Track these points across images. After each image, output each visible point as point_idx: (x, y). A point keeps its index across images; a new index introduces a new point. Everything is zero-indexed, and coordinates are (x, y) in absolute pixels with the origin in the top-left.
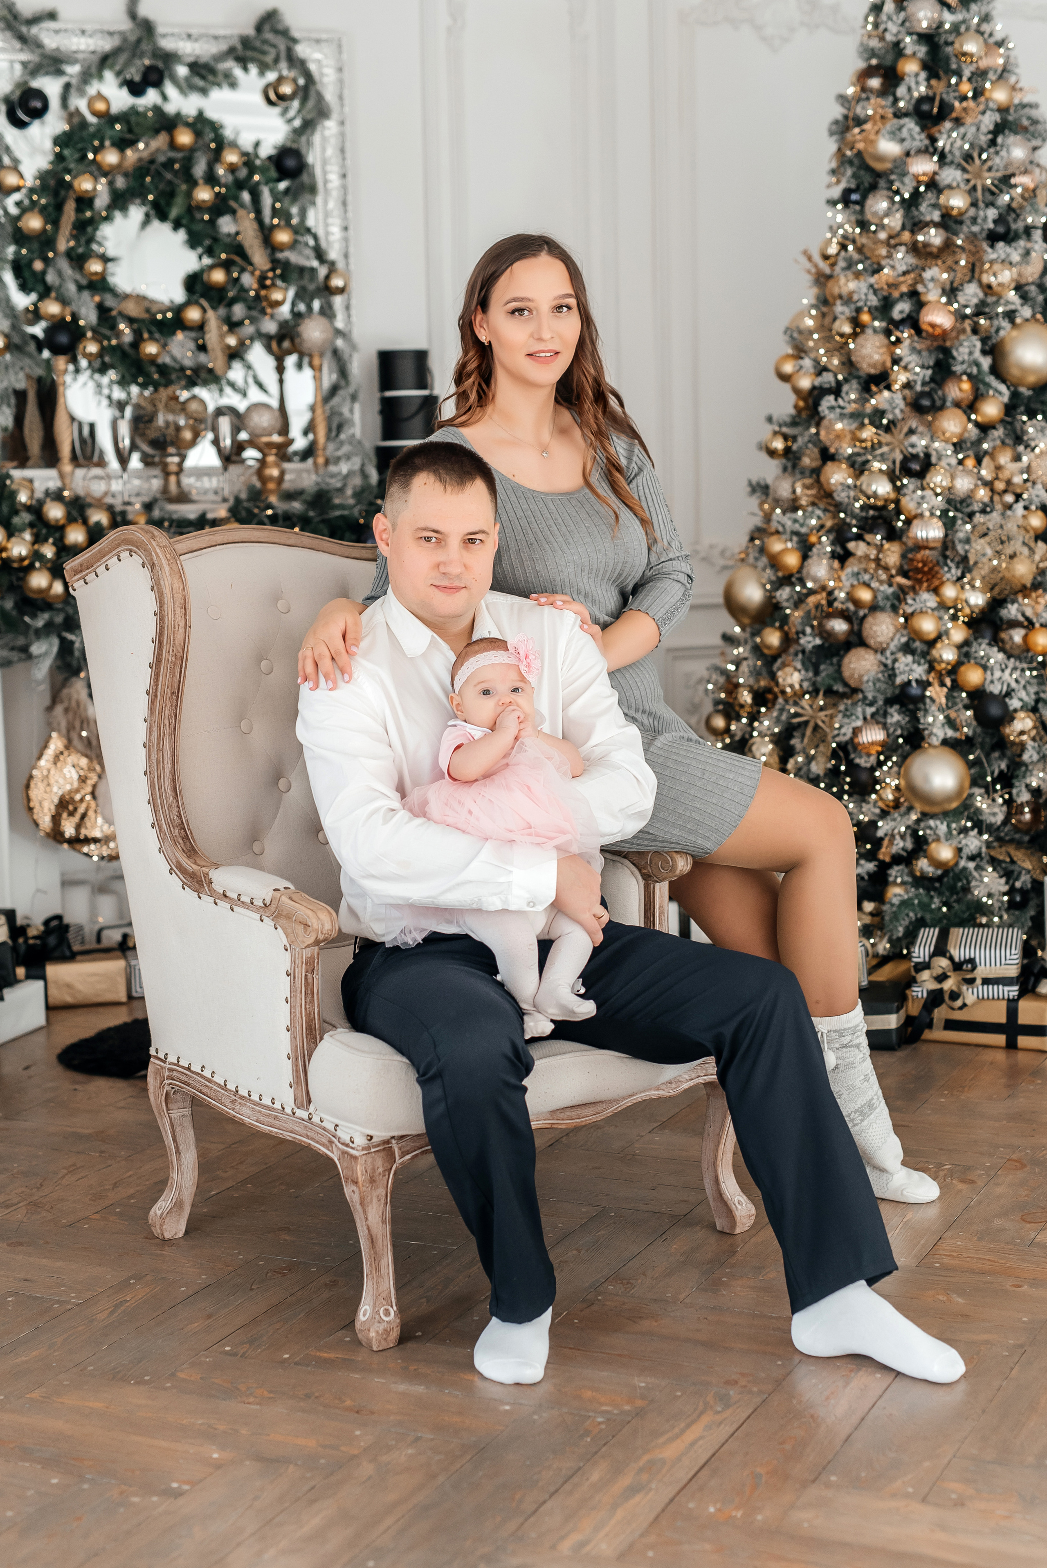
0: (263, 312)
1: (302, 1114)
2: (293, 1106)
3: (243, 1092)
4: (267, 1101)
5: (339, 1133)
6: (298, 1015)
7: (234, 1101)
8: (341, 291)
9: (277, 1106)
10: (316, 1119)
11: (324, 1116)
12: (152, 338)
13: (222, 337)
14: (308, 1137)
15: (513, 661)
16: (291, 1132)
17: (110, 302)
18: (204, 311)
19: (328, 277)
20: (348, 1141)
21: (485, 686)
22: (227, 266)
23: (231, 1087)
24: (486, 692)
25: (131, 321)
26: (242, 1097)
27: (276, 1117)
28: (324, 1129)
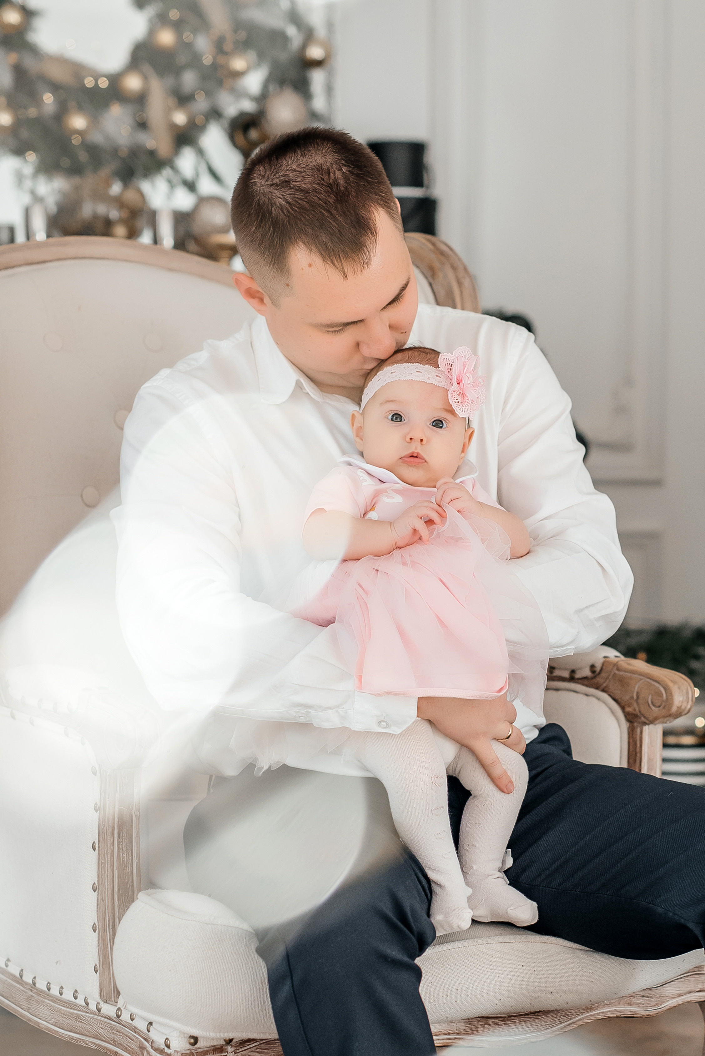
0: (220, 83)
1: (109, 1010)
2: (98, 999)
3: (42, 985)
4: (68, 996)
5: (153, 1035)
6: (108, 866)
7: (29, 998)
8: (318, 64)
9: (80, 1001)
10: (125, 1017)
11: (135, 1010)
12: (80, 108)
13: (168, 111)
14: (115, 1043)
15: (441, 382)
16: (95, 1037)
17: (29, 62)
18: (145, 78)
19: (304, 47)
20: (163, 1046)
21: (395, 408)
22: (178, 26)
23: (28, 978)
24: (397, 417)
25: (55, 87)
26: (40, 992)
27: (78, 1018)
28: (135, 1030)
